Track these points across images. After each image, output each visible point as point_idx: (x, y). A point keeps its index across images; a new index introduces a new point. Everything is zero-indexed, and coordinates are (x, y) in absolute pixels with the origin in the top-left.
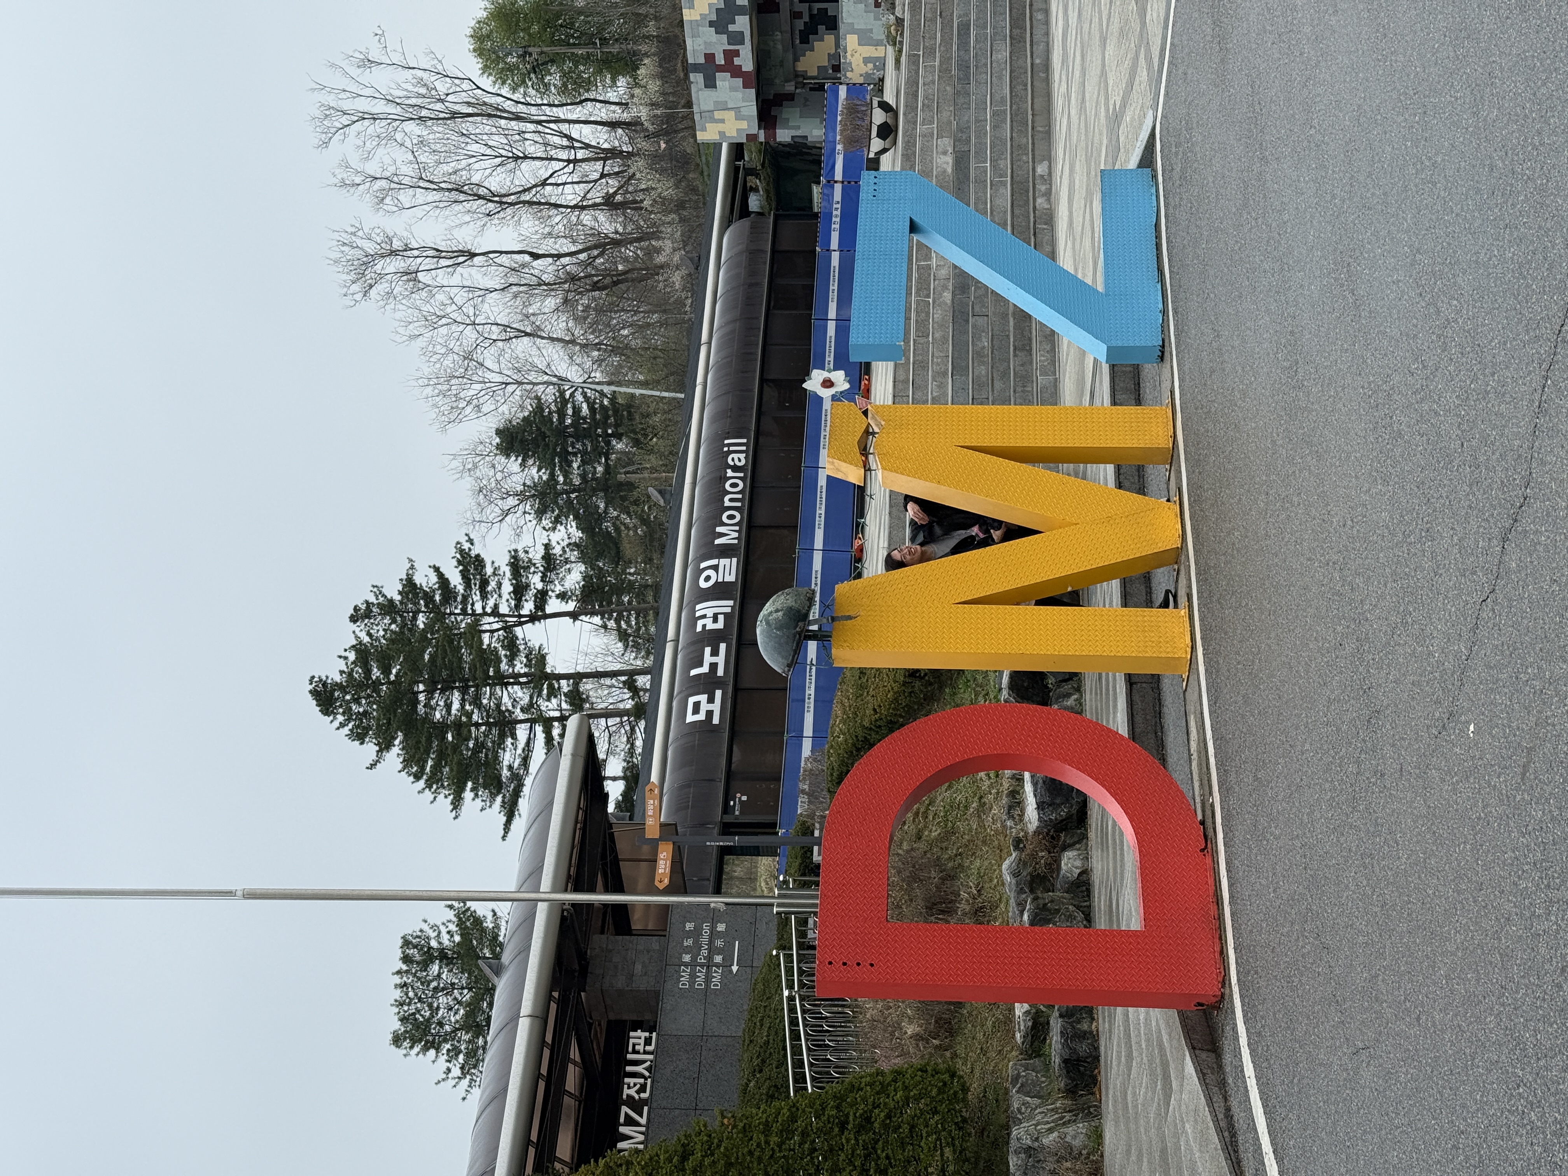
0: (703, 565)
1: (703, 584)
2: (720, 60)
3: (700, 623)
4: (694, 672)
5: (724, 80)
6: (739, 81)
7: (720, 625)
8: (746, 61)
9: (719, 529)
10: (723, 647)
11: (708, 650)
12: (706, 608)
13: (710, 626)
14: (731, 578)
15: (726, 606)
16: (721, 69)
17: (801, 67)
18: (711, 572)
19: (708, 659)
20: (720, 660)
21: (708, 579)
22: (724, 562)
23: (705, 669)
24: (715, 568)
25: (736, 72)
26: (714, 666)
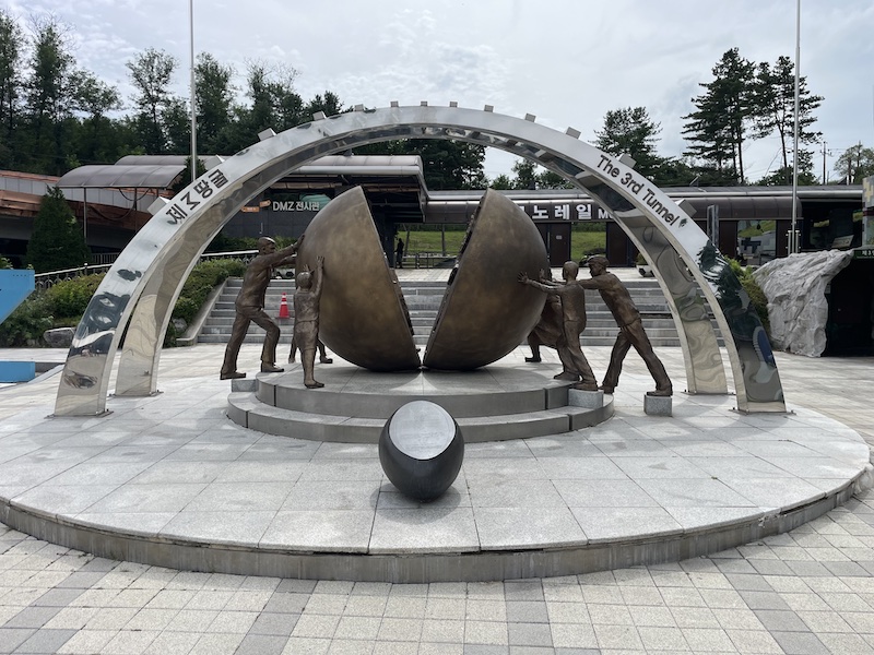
1: (579, 206)
4: (536, 207)
7: (557, 215)
10: (547, 217)
11: (545, 212)
12: (566, 209)
13: (557, 211)
14: (580, 217)
15: (566, 216)
18: (584, 208)
19: (541, 212)
20: (540, 217)
21: (581, 208)
22: (589, 214)
23: (536, 211)
24: (586, 211)
26: (537, 214)
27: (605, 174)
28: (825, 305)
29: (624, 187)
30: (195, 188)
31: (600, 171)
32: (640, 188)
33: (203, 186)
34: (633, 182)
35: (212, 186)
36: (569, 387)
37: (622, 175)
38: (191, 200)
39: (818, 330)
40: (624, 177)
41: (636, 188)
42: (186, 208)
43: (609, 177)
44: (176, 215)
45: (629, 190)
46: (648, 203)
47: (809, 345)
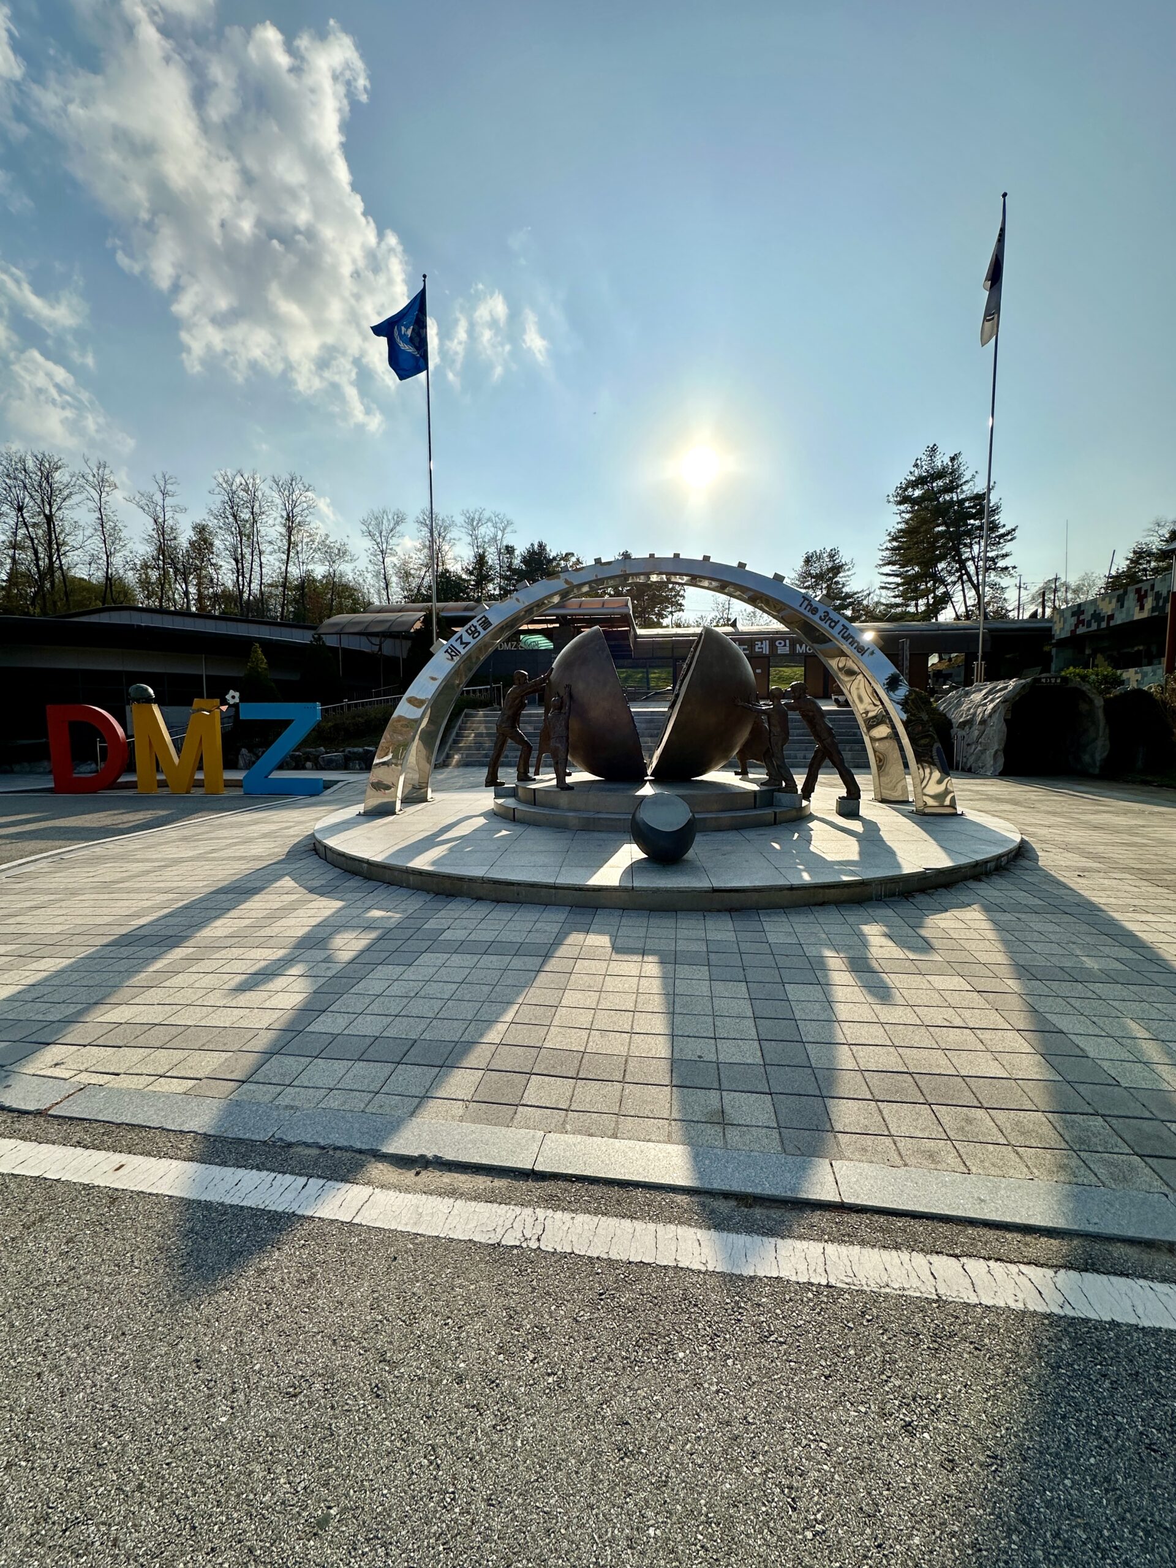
0: (787, 641)
1: (777, 643)
2: (1082, 617)
3: (759, 643)
5: (1073, 620)
6: (1073, 628)
7: (757, 650)
8: (1081, 630)
9: (804, 646)
11: (745, 647)
13: (757, 647)
14: (779, 652)
15: (766, 650)
16: (1078, 618)
17: (1099, 656)
18: (783, 643)
21: (780, 643)
22: (788, 649)
24: (785, 645)
25: (1077, 626)
27: (806, 612)
28: (1005, 729)
29: (822, 623)
30: (467, 631)
31: (802, 609)
32: (836, 623)
33: (473, 629)
34: (830, 619)
35: (479, 629)
36: (773, 791)
37: (821, 613)
38: (464, 641)
39: (996, 752)
40: (823, 615)
41: (833, 624)
42: (460, 648)
43: (809, 615)
44: (452, 652)
45: (826, 626)
46: (843, 637)
47: (988, 766)
